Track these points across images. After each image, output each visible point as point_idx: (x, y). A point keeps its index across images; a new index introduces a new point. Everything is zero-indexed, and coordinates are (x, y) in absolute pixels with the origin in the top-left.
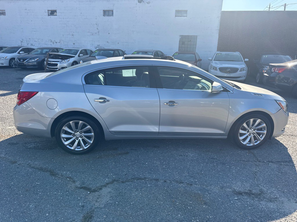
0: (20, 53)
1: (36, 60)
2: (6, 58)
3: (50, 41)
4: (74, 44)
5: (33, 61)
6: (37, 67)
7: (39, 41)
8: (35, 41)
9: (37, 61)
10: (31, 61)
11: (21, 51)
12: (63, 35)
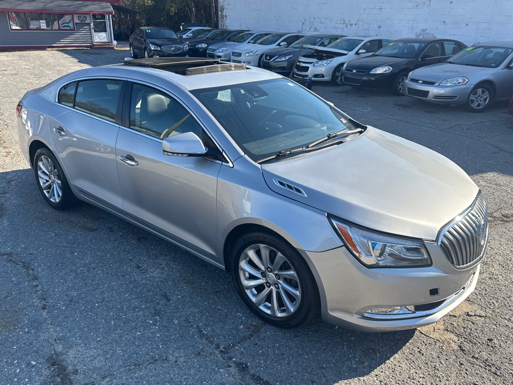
0: (281, 44)
1: (287, 58)
2: (256, 53)
3: (342, 22)
4: (379, 27)
5: (283, 59)
6: (286, 71)
7: (327, 22)
8: (321, 23)
9: (289, 60)
10: (279, 60)
11: (283, 41)
12: (365, 9)
